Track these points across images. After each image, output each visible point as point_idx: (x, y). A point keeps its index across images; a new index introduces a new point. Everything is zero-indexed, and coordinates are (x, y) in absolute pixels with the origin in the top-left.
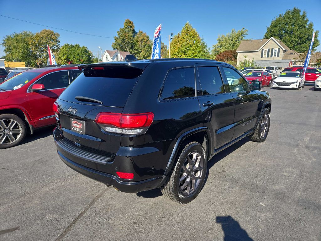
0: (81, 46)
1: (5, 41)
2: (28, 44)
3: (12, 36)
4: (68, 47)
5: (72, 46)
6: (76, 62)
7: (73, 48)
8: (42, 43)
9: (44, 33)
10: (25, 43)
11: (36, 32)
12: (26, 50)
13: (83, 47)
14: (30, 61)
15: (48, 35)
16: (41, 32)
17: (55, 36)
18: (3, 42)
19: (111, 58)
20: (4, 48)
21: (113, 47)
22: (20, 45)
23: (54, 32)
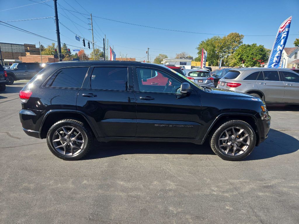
0: (258, 45)
1: (199, 45)
2: (214, 47)
3: (205, 42)
4: (244, 47)
5: (249, 46)
6: (249, 61)
7: (248, 48)
8: (227, 45)
9: (230, 37)
10: (213, 46)
11: (223, 36)
12: (211, 52)
13: (260, 46)
14: (213, 61)
15: (233, 38)
16: (228, 35)
17: (239, 38)
18: (198, 46)
19: (288, 56)
20: (198, 51)
21: (295, 43)
22: (208, 48)
23: (239, 34)
